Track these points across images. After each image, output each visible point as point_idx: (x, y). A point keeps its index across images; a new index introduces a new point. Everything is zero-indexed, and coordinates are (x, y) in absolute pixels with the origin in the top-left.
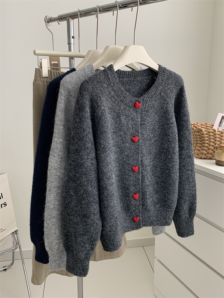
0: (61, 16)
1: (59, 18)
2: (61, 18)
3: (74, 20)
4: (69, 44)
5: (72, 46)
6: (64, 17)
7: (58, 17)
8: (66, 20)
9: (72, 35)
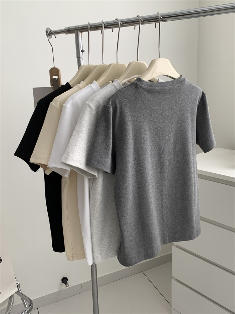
2: (68, 31)
8: (74, 33)
9: (81, 49)
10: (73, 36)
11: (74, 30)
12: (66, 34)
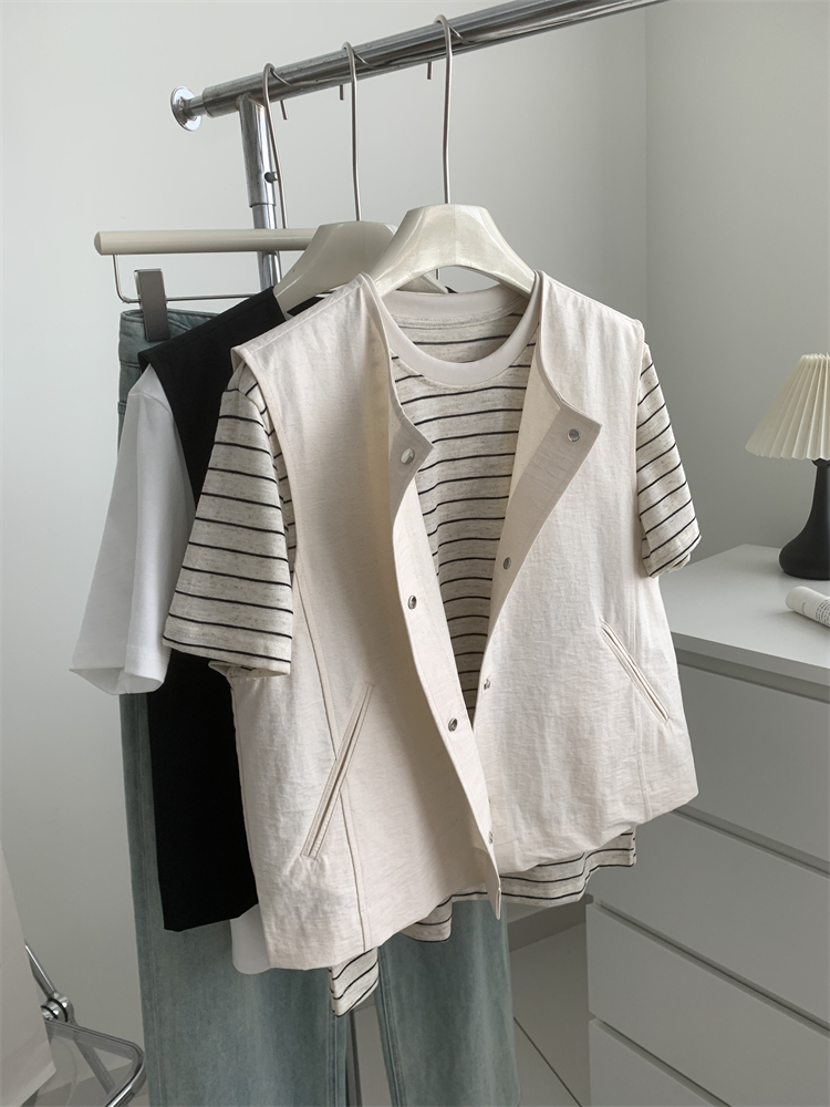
0: (217, 95)
1: (207, 100)
2: (216, 102)
4: (257, 204)
5: (269, 211)
6: (229, 94)
7: (204, 98)
8: (238, 109)
9: (266, 169)
11: (234, 98)
12: (210, 114)
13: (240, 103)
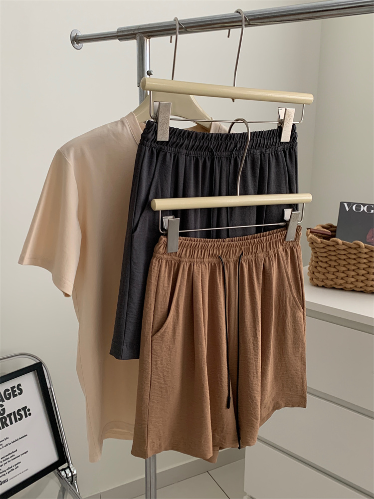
1: (119, 34)
3: (152, 39)
6: (133, 32)
7: (117, 31)
8: (135, 38)
9: (147, 69)
10: (133, 44)
11: (135, 34)
12: (119, 39)
13: (138, 38)
